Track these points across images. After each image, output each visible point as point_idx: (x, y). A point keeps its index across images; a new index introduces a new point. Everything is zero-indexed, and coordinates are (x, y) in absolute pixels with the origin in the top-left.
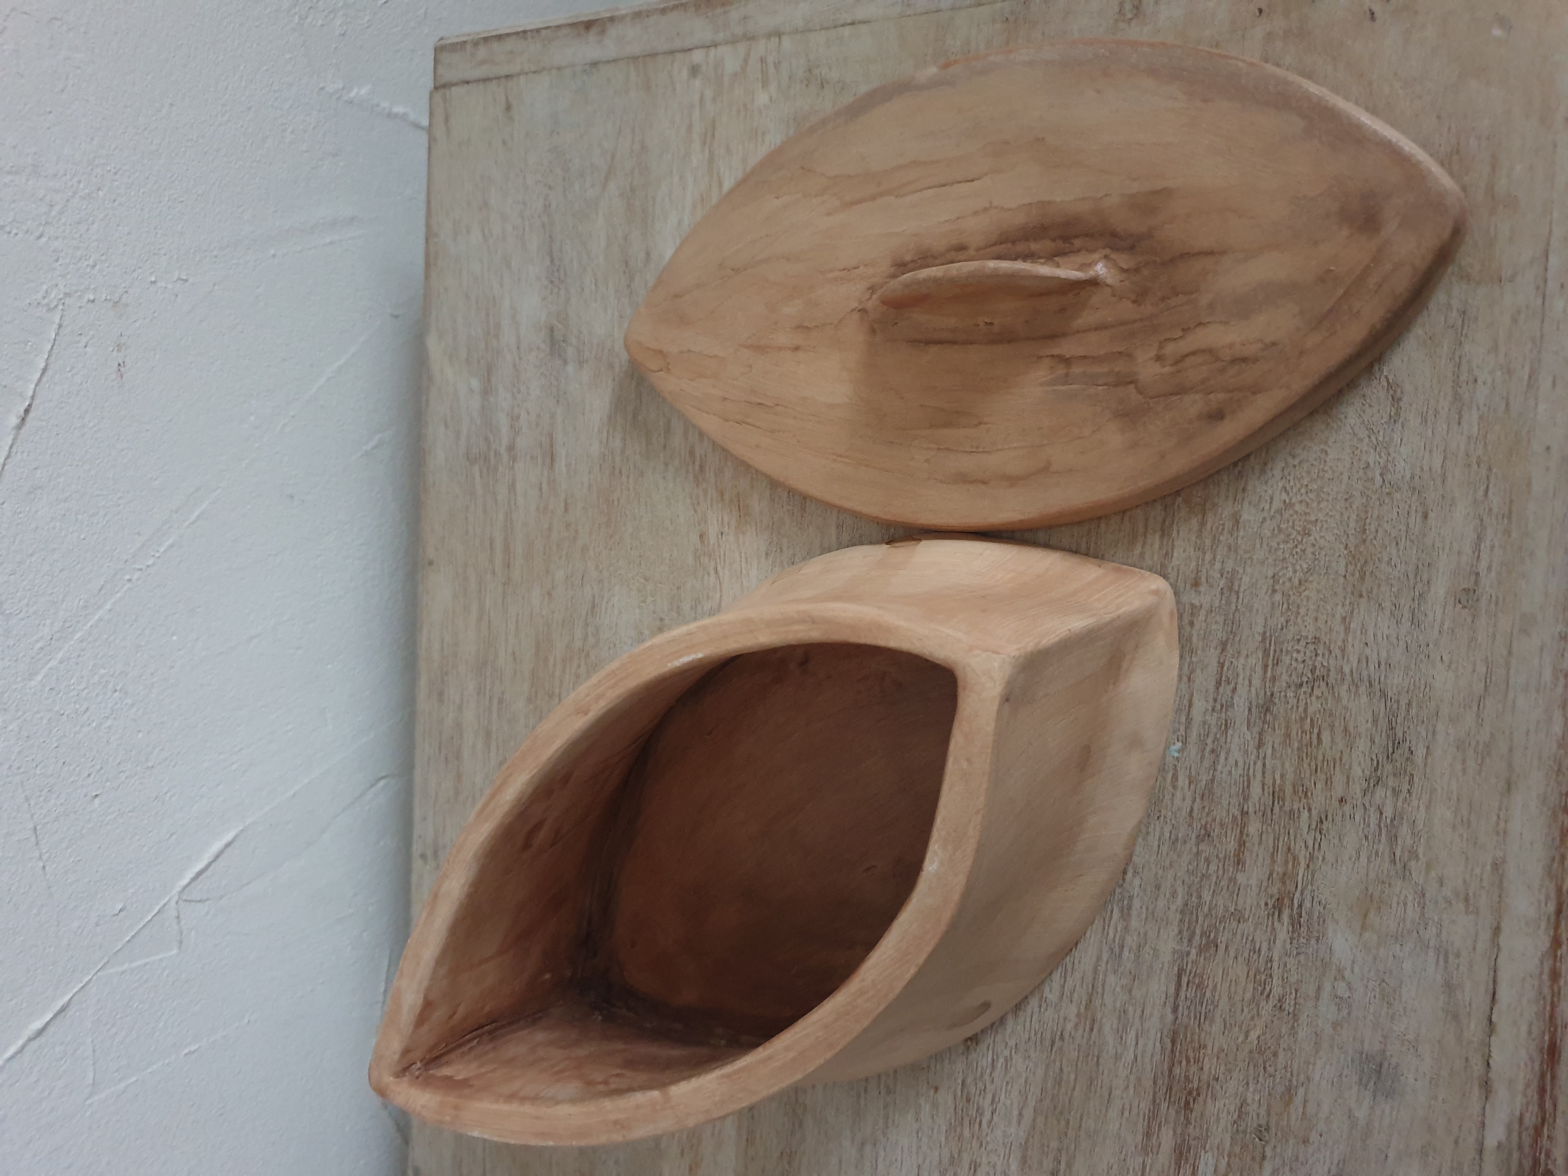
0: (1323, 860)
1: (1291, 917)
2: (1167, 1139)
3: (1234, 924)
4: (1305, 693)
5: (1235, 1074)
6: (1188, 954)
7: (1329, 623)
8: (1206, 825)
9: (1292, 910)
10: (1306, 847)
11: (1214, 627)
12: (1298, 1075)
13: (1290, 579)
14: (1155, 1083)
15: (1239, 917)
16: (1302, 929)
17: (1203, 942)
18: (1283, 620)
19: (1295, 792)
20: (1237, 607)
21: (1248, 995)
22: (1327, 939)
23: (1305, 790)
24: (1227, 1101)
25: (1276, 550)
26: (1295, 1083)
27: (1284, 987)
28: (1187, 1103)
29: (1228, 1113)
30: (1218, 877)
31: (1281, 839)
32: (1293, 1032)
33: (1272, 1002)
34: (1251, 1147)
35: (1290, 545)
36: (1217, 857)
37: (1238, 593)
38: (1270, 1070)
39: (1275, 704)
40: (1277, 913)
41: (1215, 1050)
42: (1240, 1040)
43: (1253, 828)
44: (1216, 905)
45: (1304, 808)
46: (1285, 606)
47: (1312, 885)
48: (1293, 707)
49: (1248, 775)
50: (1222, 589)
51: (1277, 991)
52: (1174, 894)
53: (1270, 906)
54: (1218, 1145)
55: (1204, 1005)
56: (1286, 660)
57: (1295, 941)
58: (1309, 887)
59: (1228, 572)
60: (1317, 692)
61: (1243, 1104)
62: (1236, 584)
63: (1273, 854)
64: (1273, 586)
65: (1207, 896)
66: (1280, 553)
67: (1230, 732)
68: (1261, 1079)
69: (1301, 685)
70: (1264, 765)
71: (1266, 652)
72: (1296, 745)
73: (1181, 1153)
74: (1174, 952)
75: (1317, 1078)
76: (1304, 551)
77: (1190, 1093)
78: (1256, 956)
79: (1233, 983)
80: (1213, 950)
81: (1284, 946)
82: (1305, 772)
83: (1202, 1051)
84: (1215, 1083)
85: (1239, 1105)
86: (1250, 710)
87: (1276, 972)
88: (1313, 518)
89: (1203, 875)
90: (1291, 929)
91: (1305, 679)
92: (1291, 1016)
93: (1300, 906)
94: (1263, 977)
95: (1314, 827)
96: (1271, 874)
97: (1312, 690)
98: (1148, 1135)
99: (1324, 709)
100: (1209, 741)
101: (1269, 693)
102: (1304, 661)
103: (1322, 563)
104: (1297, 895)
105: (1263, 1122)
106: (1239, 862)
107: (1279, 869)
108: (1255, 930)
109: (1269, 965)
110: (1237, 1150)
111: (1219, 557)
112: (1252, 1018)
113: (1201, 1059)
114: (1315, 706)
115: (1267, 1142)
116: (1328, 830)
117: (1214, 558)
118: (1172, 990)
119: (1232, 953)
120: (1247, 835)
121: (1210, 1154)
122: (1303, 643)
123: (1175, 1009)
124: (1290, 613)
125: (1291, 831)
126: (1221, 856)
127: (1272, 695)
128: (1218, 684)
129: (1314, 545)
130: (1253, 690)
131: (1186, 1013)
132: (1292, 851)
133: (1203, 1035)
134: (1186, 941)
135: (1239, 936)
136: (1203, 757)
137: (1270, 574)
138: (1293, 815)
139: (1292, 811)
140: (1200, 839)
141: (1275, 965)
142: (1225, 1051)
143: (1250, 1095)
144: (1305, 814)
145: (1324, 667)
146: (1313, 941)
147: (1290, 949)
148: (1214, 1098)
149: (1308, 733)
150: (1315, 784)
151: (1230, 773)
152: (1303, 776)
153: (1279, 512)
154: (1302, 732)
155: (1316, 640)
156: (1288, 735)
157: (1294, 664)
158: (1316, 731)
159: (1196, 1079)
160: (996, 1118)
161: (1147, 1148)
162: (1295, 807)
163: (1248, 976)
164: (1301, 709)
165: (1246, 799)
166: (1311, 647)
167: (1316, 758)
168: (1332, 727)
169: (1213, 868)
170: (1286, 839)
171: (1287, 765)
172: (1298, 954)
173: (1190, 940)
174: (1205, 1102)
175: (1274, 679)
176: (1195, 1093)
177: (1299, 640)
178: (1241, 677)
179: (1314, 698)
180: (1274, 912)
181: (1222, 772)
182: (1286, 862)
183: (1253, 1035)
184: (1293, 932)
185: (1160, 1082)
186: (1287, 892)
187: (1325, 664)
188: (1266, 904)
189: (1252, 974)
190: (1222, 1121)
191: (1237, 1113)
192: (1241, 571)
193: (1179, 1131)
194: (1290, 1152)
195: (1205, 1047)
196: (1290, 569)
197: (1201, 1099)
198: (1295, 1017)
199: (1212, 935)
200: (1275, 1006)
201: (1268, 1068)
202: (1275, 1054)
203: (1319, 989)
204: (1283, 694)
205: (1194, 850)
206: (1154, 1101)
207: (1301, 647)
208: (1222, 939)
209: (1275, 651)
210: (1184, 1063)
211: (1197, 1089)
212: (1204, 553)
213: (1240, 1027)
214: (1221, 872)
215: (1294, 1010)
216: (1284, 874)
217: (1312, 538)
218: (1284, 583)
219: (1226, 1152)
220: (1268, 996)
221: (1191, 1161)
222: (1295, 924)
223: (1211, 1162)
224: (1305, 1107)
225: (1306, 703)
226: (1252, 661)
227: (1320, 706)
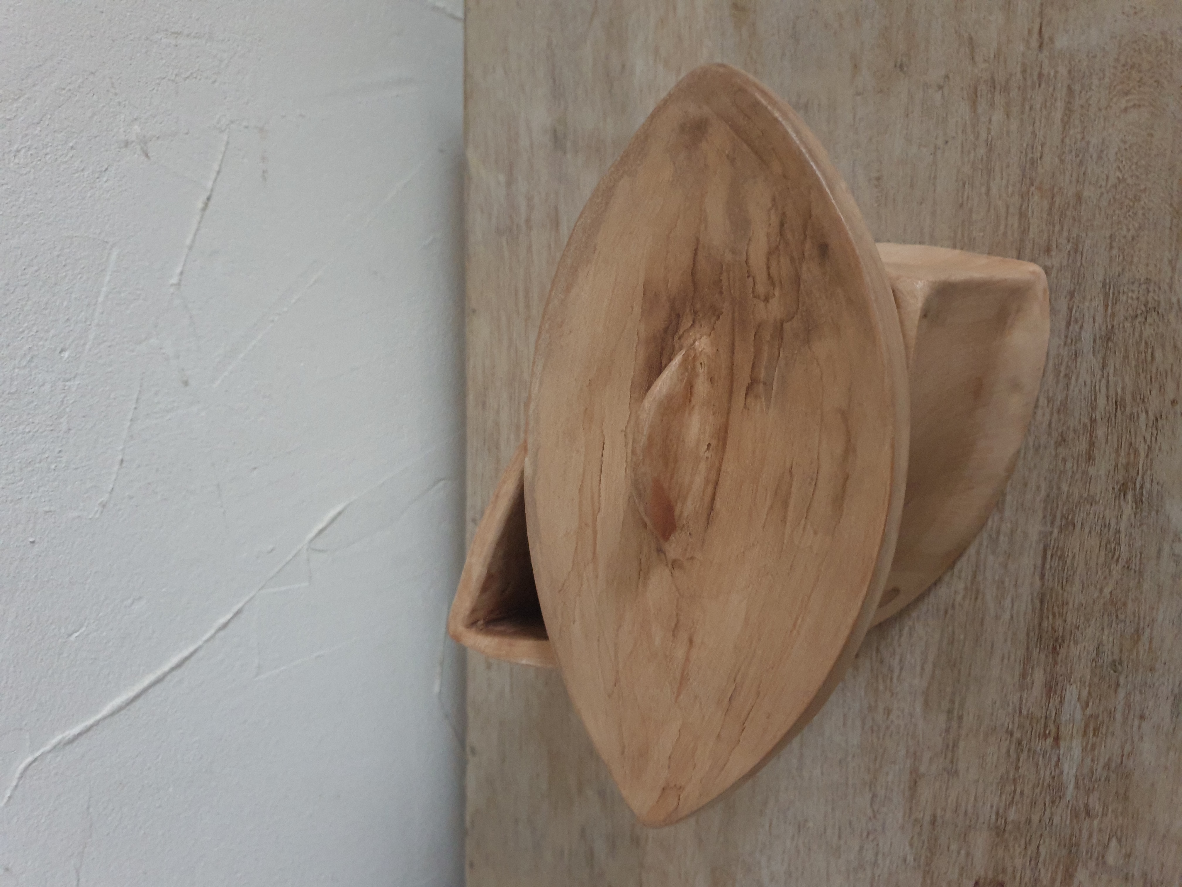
0: (1160, 449)
1: (1134, 496)
2: (1039, 677)
3: (1088, 507)
4: (1139, 323)
5: (1093, 622)
6: (1051, 533)
7: (1158, 266)
8: (1062, 433)
9: (1135, 490)
10: (1145, 441)
11: (1063, 281)
12: (1144, 618)
13: (1125, 237)
14: (1028, 634)
15: (1092, 501)
16: (1144, 505)
17: (1063, 523)
18: (1120, 269)
19: (1134, 399)
20: (1081, 264)
21: (1102, 560)
22: (1165, 510)
23: (1142, 397)
24: (1087, 644)
25: (1112, 216)
26: (1142, 625)
27: (1130, 552)
28: (1054, 648)
29: (1088, 653)
30: (1073, 472)
31: (1124, 437)
32: (1139, 586)
33: (1122, 563)
34: (1107, 679)
35: (1125, 209)
36: (1072, 456)
37: (1082, 253)
38: (1122, 617)
39: (1115, 334)
40: (1122, 494)
41: (1076, 606)
42: (1095, 596)
43: (1101, 432)
44: (1072, 493)
45: (1142, 411)
46: (1121, 258)
47: (1151, 470)
48: (1130, 334)
49: (1095, 390)
50: (1069, 252)
51: (1125, 555)
52: (1038, 488)
53: (1116, 489)
54: (1081, 679)
55: (1066, 571)
56: (1124, 298)
57: (1138, 516)
58: (1149, 472)
59: (1073, 238)
60: (1149, 320)
61: (1100, 644)
62: (1080, 246)
63: (1117, 450)
64: (1111, 244)
65: (1065, 487)
66: (1115, 218)
67: (1079, 359)
68: (1114, 625)
69: (1136, 316)
70: (1108, 382)
71: (1106, 295)
72: (1134, 363)
73: (1051, 688)
74: (1040, 533)
75: (1160, 619)
76: (1135, 214)
77: (1056, 640)
78: (1106, 529)
79: (1088, 552)
80: (1071, 528)
81: (1129, 520)
82: (1142, 383)
83: (1065, 607)
84: (1076, 630)
85: (1096, 646)
86: (1095, 341)
87: (1124, 540)
88: (1142, 187)
89: (1061, 472)
90: (1134, 506)
91: (1139, 312)
92: (1137, 573)
93: (1142, 487)
94: (1113, 546)
95: (1150, 424)
96: (1116, 466)
97: (1146, 319)
98: (1023, 676)
99: (1156, 333)
100: (1063, 368)
101: (1110, 327)
102: (1138, 298)
103: (1151, 220)
104: (1139, 479)
105: (1116, 657)
106: (1090, 458)
107: (1123, 460)
108: (1105, 510)
109: (1117, 536)
110: (1096, 680)
111: (1066, 228)
112: (1105, 578)
113: (1064, 613)
114: (1148, 331)
115: (1121, 673)
116: (1163, 426)
117: (1062, 229)
118: (1039, 563)
119: (1087, 530)
120: (1096, 437)
121: (1074, 686)
122: (1136, 284)
123: (1042, 576)
124: (1125, 263)
125: (1132, 430)
126: (1075, 455)
127: (1113, 327)
128: (1069, 324)
129: (1143, 208)
130: (1097, 325)
131: (1051, 579)
132: (1133, 445)
133: (1065, 594)
134: (1049, 525)
135: (1091, 516)
136: (1057, 382)
137: (1108, 235)
138: (1133, 418)
139: (1132, 414)
140: (1058, 444)
141: (1123, 535)
142: (1084, 605)
143: (1105, 638)
144: (1143, 416)
145: (1155, 300)
146: (1153, 513)
147: (1135, 522)
148: (1076, 642)
149: (1143, 353)
150: (1150, 391)
151: (1080, 391)
152: (1140, 386)
153: (1115, 186)
154: (1138, 353)
155: (1148, 281)
156: (1126, 357)
157: (1130, 301)
158: (1150, 351)
159: (1061, 629)
160: (904, 674)
161: (1024, 684)
162: (1135, 410)
163: (1100, 547)
164: (1137, 334)
165: (1094, 408)
166: (1144, 287)
167: (1151, 372)
168: (1163, 346)
169: (1069, 465)
170: (1128, 436)
171: (1127, 379)
172: (1141, 525)
173: (1052, 523)
174: (1069, 646)
175: (1113, 315)
176: (1060, 640)
177: (1133, 283)
178: (1087, 316)
179: (1147, 326)
180: (1120, 494)
181: (1073, 391)
182: (1129, 454)
183: (1107, 591)
184: (1136, 508)
185: (1032, 634)
186: (1130, 477)
187: (1156, 298)
188: (1113, 489)
189: (1103, 543)
190: (1082, 660)
191: (1095, 652)
192: (1084, 235)
193: (1048, 669)
194: (1139, 678)
195: (1067, 603)
196: (1125, 229)
197: (1065, 645)
198: (1141, 573)
199: (1070, 518)
200: (1124, 566)
201: (1119, 615)
202: (1125, 604)
203: (1159, 551)
204: (1121, 326)
205: (1053, 453)
206: (1028, 648)
207: (1135, 287)
208: (1078, 520)
209: (1114, 293)
210: (1051, 617)
211: (1063, 636)
212: (1054, 226)
213: (1096, 586)
214: (1075, 468)
215: (1140, 569)
216: (1128, 464)
217: (1142, 203)
218: (1119, 240)
219: (1087, 684)
220: (1118, 560)
221: (1059, 692)
222: (1138, 501)
223: (1075, 693)
224: (1151, 642)
225: (1141, 330)
226: (1095, 303)
227: (1153, 332)
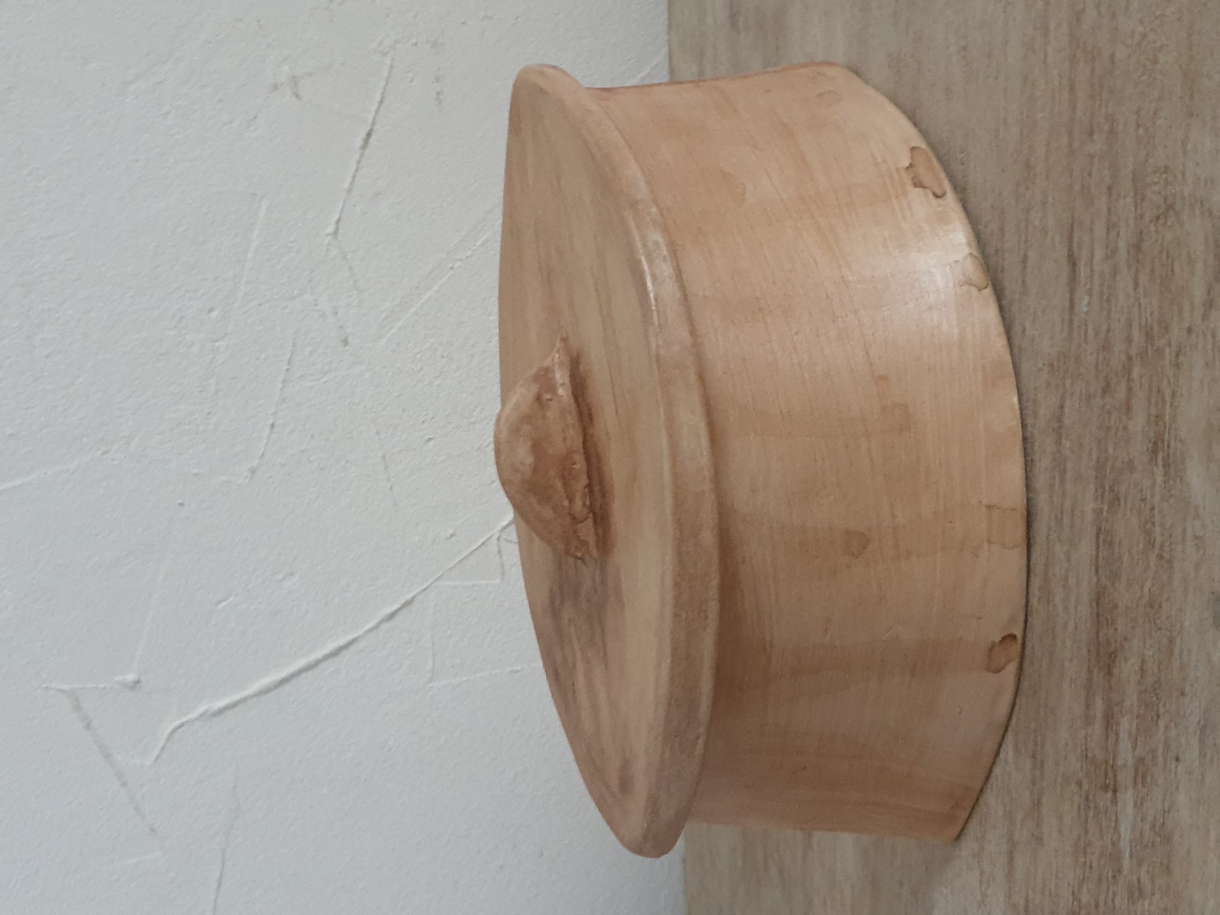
0: (1181, 394)
1: (1163, 458)
3: (1129, 474)
4: (1161, 225)
5: (1137, 631)
6: (1102, 511)
8: (1107, 376)
9: (1164, 451)
10: (1170, 384)
12: (1175, 624)
13: (1148, 111)
14: (1089, 648)
16: (1171, 470)
17: (1110, 498)
18: (1145, 154)
19: (1160, 328)
21: (1141, 546)
22: (1187, 477)
23: (1166, 325)
24: (1133, 662)
25: (1138, 84)
26: (1174, 633)
27: (1162, 534)
28: (1109, 667)
29: (1135, 672)
30: (1116, 429)
32: (1170, 580)
33: (1156, 551)
34: (1150, 707)
35: (1147, 76)
38: (1158, 622)
39: (1143, 241)
40: (1154, 457)
41: (1124, 609)
42: (1138, 595)
44: (1116, 456)
45: (1166, 344)
46: (1146, 139)
47: (1175, 423)
49: (1130, 318)
51: (1158, 539)
52: (1091, 451)
53: (1150, 451)
54: (1130, 708)
55: (1114, 563)
57: (1167, 484)
58: (1173, 426)
61: (1143, 661)
63: (1149, 397)
65: (1110, 449)
66: (1140, 86)
67: (1118, 276)
68: (1153, 634)
69: (1159, 217)
70: (1140, 305)
71: (1136, 190)
72: (1158, 280)
73: (1108, 722)
74: (1094, 510)
75: (1188, 625)
76: (1155, 79)
77: (1110, 656)
78: (1144, 505)
79: (1131, 536)
80: (1117, 503)
81: (1161, 490)
82: (1165, 307)
83: (1115, 612)
84: (1125, 643)
85: (1141, 663)
86: (1129, 252)
87: (1157, 518)
89: (1107, 428)
91: (1161, 211)
92: (1168, 563)
93: (1168, 446)
94: (1149, 526)
95: (1173, 361)
96: (1149, 418)
100: (1105, 291)
101: (1139, 232)
102: (1160, 193)
104: (1166, 436)
105: (1157, 679)
106: (1129, 409)
107: (1154, 411)
108: (1142, 478)
109: (1152, 513)
110: (1142, 710)
112: (1145, 571)
113: (1115, 620)
115: (1160, 699)
116: (1182, 362)
118: (1094, 551)
119: (1129, 505)
121: (1126, 718)
122: (1158, 174)
123: (1097, 570)
124: (1149, 146)
125: (1160, 370)
126: (1117, 406)
128: (1108, 230)
129: (1161, 72)
130: (1130, 230)
131: (1103, 573)
132: (1161, 391)
133: (1115, 594)
134: (1100, 500)
135: (1132, 487)
139: (1159, 349)
140: (1104, 392)
141: (1156, 512)
142: (1130, 609)
143: (1147, 652)
144: (1167, 350)
145: (1172, 194)
146: (1178, 481)
147: (1165, 493)
148: (1126, 660)
149: (1165, 266)
150: (1172, 316)
151: (1119, 319)
152: (1164, 310)
153: (1139, 45)
154: (1162, 266)
156: (1152, 272)
157: (1154, 197)
158: (1170, 263)
159: (1113, 640)
162: (1161, 343)
163: (1140, 528)
164: (1160, 242)
165: (1130, 342)
166: (1164, 177)
169: (1113, 419)
171: (1154, 301)
172: (1169, 497)
173: (1103, 498)
174: (1120, 665)
176: (1113, 656)
177: (1155, 172)
178: (1122, 219)
181: (1114, 321)
182: (1158, 402)
183: (1146, 588)
184: (1165, 475)
185: (1092, 648)
186: (1159, 433)
187: (1173, 191)
188: (1148, 449)
189: (1142, 524)
190: (1131, 682)
191: (1140, 671)
192: (1117, 111)
193: (1106, 695)
194: (1174, 706)
195: (1117, 606)
196: (1147, 100)
197: (1117, 662)
198: (1171, 564)
199: (1116, 490)
200: (1158, 555)
202: (1160, 606)
203: (1184, 532)
204: (1148, 230)
205: (1101, 403)
206: (1089, 667)
207: (1157, 178)
208: (1122, 493)
209: (1141, 187)
210: (1105, 625)
211: (1115, 651)
213: (1138, 582)
214: (1118, 423)
216: (1157, 417)
218: (1144, 116)
219: (1135, 715)
220: (1153, 545)
221: (1114, 727)
223: (1127, 727)
224: (1181, 656)
